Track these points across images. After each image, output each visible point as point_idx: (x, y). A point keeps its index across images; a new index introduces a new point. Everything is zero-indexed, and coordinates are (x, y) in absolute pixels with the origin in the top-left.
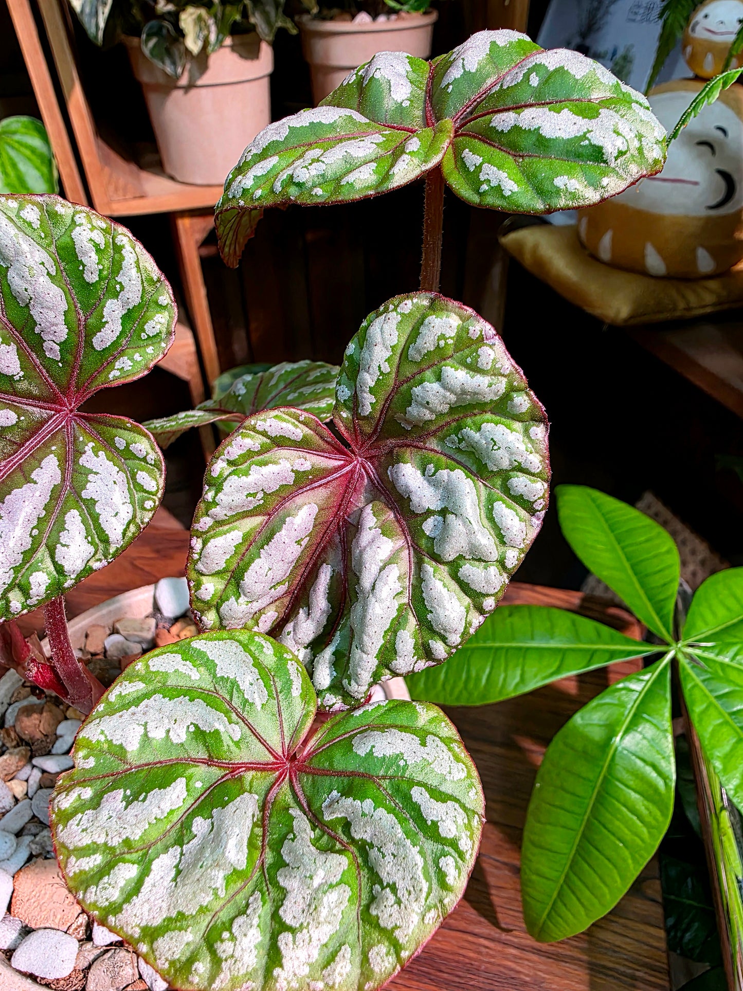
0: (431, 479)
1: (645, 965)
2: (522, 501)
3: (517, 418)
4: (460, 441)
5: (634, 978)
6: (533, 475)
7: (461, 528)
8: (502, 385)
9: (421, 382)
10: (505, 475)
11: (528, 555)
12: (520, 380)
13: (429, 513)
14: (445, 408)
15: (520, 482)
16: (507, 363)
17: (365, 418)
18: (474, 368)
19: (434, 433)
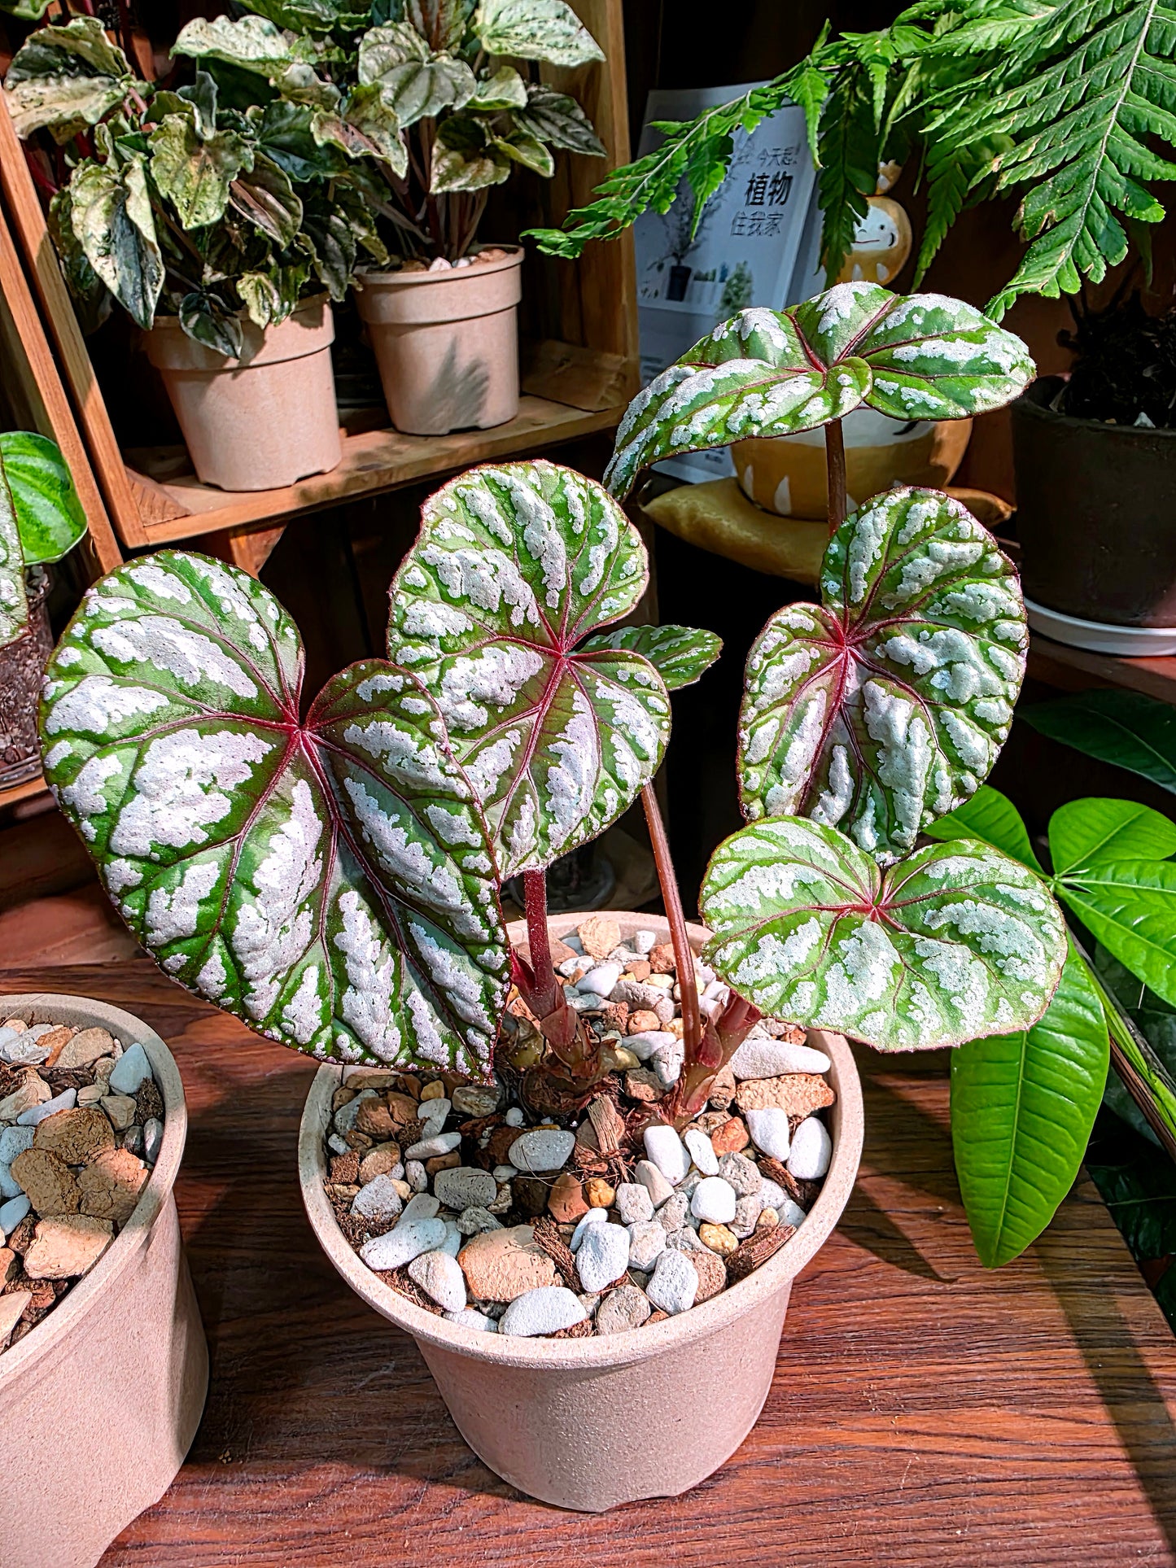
0: (929, 643)
1: (1113, 1268)
2: (1010, 644)
3: (993, 576)
4: (944, 606)
5: (1104, 1285)
6: (1013, 619)
7: (973, 672)
8: (979, 548)
9: (911, 560)
10: (991, 625)
11: (1023, 688)
12: (991, 541)
13: (933, 670)
14: (930, 579)
15: (1005, 626)
16: (980, 531)
17: (858, 604)
18: (956, 539)
19: (917, 608)
